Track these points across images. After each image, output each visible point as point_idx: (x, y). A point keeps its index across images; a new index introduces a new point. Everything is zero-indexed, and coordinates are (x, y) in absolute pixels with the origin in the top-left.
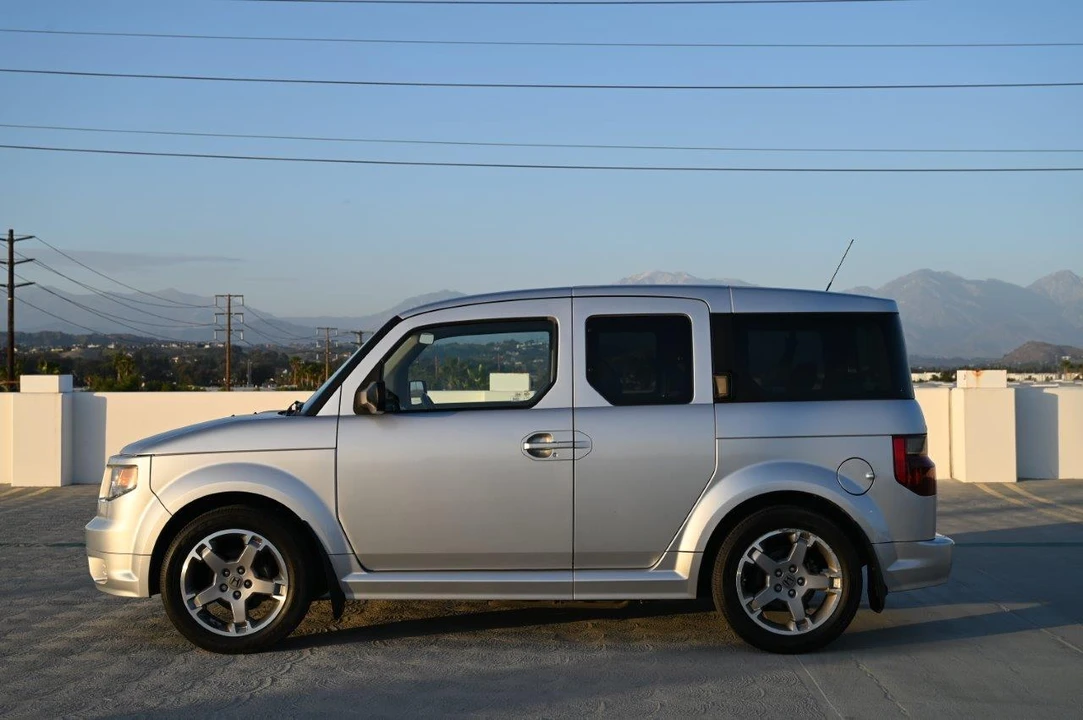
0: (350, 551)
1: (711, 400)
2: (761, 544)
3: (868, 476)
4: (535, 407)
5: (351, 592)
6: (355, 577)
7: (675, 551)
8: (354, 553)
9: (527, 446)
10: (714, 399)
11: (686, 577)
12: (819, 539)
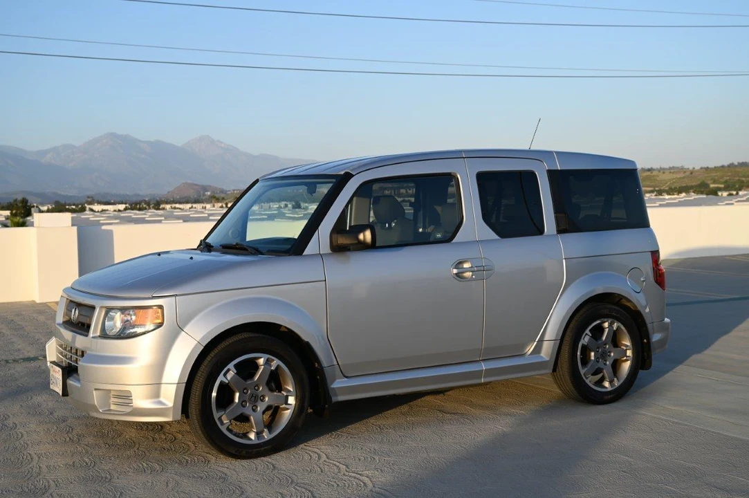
0: (335, 363)
1: (555, 233)
2: (590, 330)
3: (642, 279)
4: (454, 241)
5: (336, 395)
6: (338, 384)
7: (541, 341)
8: (338, 364)
9: (455, 271)
10: (557, 231)
11: (547, 359)
12: (620, 324)
